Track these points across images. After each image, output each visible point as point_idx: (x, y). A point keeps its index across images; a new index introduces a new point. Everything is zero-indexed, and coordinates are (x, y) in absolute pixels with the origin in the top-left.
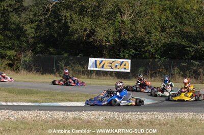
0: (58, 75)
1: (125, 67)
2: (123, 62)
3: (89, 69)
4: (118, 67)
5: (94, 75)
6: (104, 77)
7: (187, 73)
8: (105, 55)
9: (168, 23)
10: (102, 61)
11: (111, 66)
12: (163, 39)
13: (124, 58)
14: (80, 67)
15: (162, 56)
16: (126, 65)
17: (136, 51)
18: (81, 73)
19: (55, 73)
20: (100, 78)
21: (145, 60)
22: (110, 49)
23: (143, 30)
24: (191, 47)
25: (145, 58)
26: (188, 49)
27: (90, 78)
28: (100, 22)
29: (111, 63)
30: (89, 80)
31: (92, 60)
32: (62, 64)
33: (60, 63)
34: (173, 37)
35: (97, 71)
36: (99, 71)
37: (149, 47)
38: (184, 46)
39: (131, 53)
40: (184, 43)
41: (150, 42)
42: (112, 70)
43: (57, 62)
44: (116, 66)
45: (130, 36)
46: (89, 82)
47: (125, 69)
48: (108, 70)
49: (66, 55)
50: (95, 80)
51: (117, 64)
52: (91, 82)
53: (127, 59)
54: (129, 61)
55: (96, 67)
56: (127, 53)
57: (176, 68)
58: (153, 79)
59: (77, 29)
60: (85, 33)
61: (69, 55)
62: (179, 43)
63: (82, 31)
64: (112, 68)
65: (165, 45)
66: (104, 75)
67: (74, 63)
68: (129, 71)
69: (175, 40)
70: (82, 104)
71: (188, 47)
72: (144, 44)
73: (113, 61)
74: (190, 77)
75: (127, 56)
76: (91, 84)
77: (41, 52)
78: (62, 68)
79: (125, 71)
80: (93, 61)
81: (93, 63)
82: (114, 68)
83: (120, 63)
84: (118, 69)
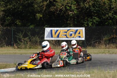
0: (16, 47)
11: (66, 35)
22: (74, 18)
29: (66, 32)
44: (71, 35)
47: (80, 37)
48: (64, 39)
51: (72, 33)
54: (83, 29)
55: (52, 37)
58: (108, 46)
64: (67, 37)
68: (83, 39)
73: (68, 30)
78: (20, 40)
79: (80, 40)
80: (49, 31)
81: (49, 33)
82: (69, 37)
83: (74, 31)
84: (73, 37)
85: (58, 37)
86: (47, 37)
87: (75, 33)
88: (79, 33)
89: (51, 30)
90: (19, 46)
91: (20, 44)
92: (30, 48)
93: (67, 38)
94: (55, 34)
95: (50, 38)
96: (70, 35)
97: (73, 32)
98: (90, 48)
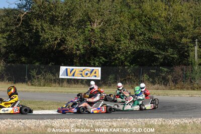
0: (30, 84)
1: (95, 75)
2: (93, 70)
3: (60, 77)
4: (89, 74)
5: (65, 83)
6: (75, 85)
7: (156, 79)
8: (76, 63)
9: (137, 30)
10: (73, 69)
11: (81, 74)
12: (133, 47)
13: (94, 66)
14: (51, 75)
15: (131, 64)
16: (96, 73)
17: (106, 58)
18: (53, 82)
19: (27, 82)
20: (71, 86)
21: (115, 68)
22: (80, 58)
23: (112, 38)
24: (159, 54)
25: (115, 65)
26: (157, 56)
27: (62, 87)
28: (70, 30)
29: (82, 71)
30: (60, 88)
31: (63, 69)
32: (34, 73)
33: (32, 71)
34: (142, 44)
35: (68, 79)
36: (70, 79)
37: (119, 55)
38: (153, 53)
39: (101, 61)
40: (153, 50)
41: (119, 50)
42: (82, 78)
43: (29, 71)
44: (87, 74)
45: (100, 44)
46: (61, 90)
47: (96, 76)
48: (79, 78)
49: (37, 64)
50: (66, 88)
51: (87, 72)
52: (63, 90)
53: (97, 66)
54: (100, 69)
55: (67, 75)
56: (97, 61)
57: (145, 75)
59: (48, 38)
60: (56, 42)
61: (40, 64)
62: (148, 50)
63: (53, 40)
64: (82, 76)
65: (134, 52)
66: (75, 83)
67: (45, 72)
68: (99, 78)
69: (144, 47)
70: (55, 112)
71: (157, 54)
72: (114, 52)
73: (84, 70)
74: (159, 83)
75: (97, 64)
76: (62, 92)
77: (13, 62)
81: (64, 71)
82: (85, 76)
84: (89, 76)
85: (73, 75)
86: (62, 75)
87: (91, 72)
88: (95, 73)
89: (67, 69)
91: (34, 82)
92: (44, 86)
96: (85, 74)
98: (105, 87)
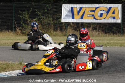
0: (20, 32)
2: (110, 8)
4: (104, 16)
10: (81, 9)
11: (93, 15)
19: (15, 30)
29: (94, 11)
42: (94, 21)
44: (101, 15)
47: (114, 18)
55: (73, 18)
64: (95, 18)
68: (119, 21)
73: (97, 8)
78: (25, 21)
79: (115, 22)
80: (68, 9)
82: (99, 18)
83: (106, 10)
84: (104, 19)
85: (82, 18)
86: (65, 18)
87: (108, 12)
88: (114, 13)
89: (72, 8)
90: (24, 32)
91: (25, 29)
93: (94, 20)
94: (78, 14)
95: (70, 20)
96: (99, 16)
97: (104, 10)
